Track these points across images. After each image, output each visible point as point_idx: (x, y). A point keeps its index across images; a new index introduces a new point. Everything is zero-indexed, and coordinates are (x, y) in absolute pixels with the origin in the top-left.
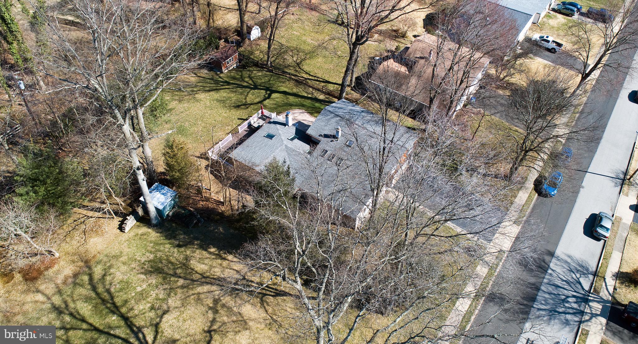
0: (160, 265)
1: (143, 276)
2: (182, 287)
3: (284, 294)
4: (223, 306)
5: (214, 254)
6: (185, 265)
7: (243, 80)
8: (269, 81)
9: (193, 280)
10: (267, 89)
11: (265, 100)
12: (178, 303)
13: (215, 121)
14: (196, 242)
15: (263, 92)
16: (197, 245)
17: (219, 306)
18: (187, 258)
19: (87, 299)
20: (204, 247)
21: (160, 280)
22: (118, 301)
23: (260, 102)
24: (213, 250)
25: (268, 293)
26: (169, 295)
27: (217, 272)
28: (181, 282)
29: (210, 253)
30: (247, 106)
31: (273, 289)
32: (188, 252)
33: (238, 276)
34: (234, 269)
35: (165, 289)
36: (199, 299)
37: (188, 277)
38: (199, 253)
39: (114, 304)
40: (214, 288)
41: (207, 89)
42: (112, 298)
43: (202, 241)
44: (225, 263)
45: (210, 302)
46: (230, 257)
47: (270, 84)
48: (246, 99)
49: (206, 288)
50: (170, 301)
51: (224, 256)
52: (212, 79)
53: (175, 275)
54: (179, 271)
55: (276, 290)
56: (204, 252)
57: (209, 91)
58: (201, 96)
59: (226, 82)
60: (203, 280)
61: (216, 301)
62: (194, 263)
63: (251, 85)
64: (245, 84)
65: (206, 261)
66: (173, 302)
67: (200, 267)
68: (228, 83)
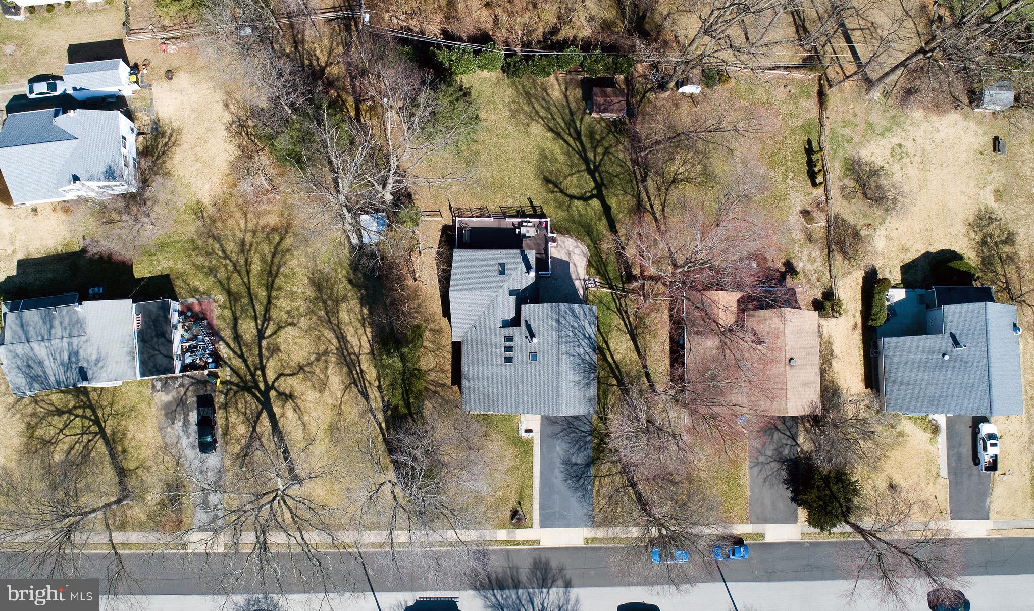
0: (324, 284)
1: (306, 281)
2: (319, 318)
3: (367, 398)
4: (326, 361)
5: (362, 316)
6: (337, 302)
7: (594, 149)
8: (617, 176)
9: (330, 321)
10: (599, 186)
11: (578, 198)
12: (305, 327)
13: (509, 178)
14: (363, 291)
15: (593, 185)
16: (362, 295)
17: (323, 358)
18: (345, 298)
19: (263, 260)
20: (363, 302)
21: (313, 297)
22: (278, 282)
23: (572, 197)
24: (365, 311)
25: (359, 384)
26: (306, 314)
27: (349, 333)
28: (322, 313)
29: (361, 311)
30: (556, 190)
31: (364, 384)
32: (350, 294)
33: (357, 350)
34: (360, 342)
35: (309, 307)
36: (319, 339)
37: (330, 314)
38: (355, 304)
39: (273, 282)
40: (335, 341)
41: (551, 125)
42: (276, 276)
43: (367, 295)
44: (361, 331)
45: (322, 349)
46: (369, 330)
47: (611, 181)
48: (566, 177)
49: (330, 335)
50: (302, 320)
51: (367, 324)
52: (572, 113)
53: (325, 302)
54: (330, 303)
55: (365, 387)
56: (359, 306)
57: (551, 130)
58: (537, 129)
59: (578, 133)
60: (336, 328)
61: (326, 353)
62: (344, 306)
63: (594, 163)
64: (591, 155)
65: (352, 315)
66: (304, 323)
67: (344, 315)
68: (578, 137)
